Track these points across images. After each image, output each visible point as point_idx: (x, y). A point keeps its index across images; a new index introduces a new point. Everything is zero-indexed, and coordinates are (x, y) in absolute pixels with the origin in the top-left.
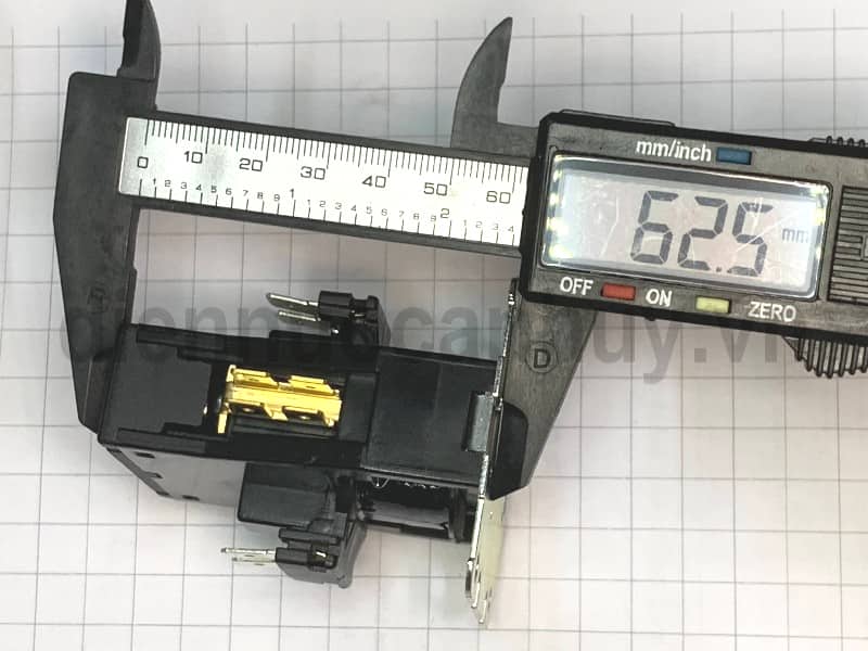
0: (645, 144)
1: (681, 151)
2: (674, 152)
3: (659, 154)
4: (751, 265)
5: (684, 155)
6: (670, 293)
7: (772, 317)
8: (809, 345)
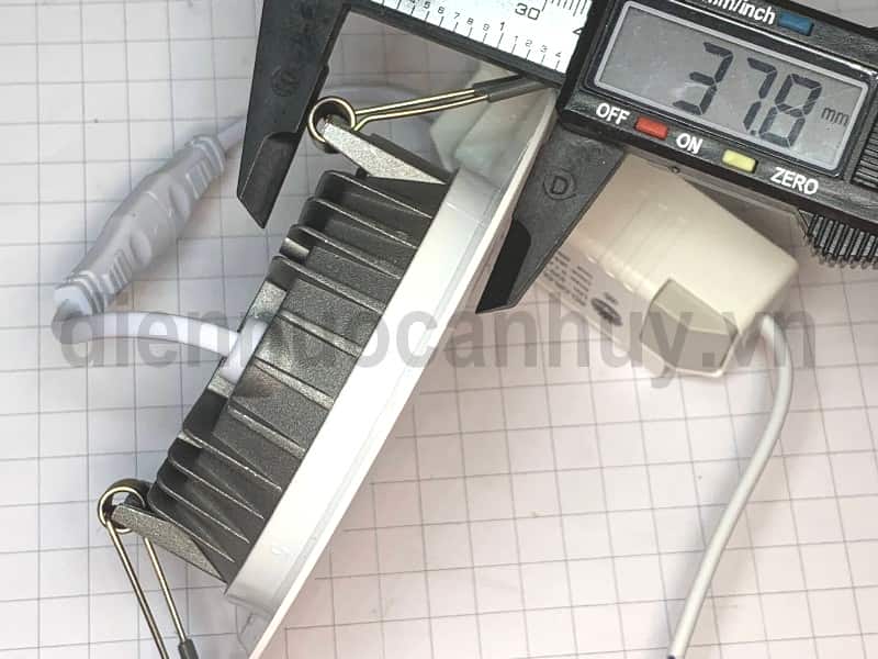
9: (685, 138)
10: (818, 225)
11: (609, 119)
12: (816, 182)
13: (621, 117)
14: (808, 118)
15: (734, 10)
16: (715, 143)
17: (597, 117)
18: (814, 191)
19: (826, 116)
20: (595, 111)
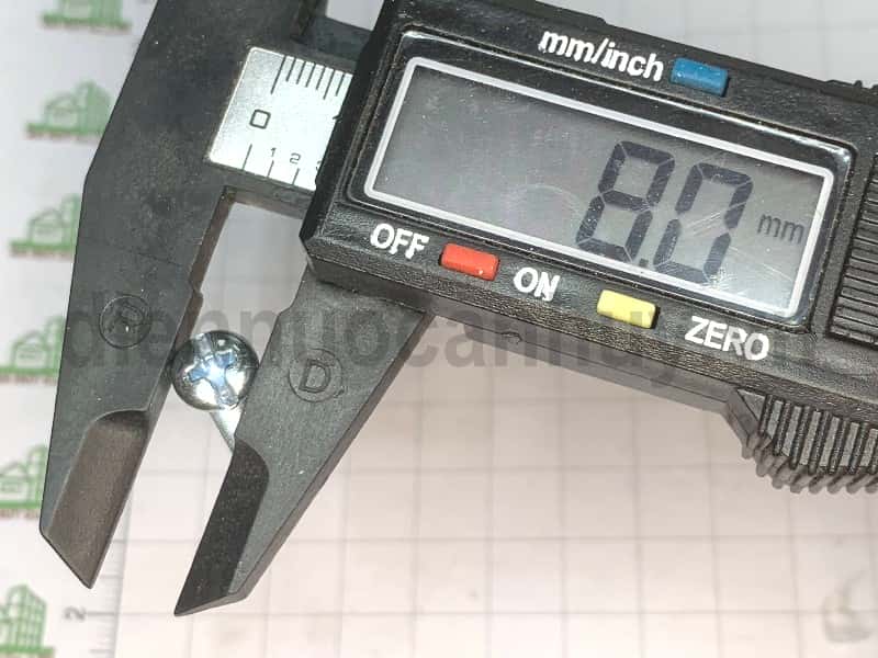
0: (556, 38)
1: (613, 58)
2: (602, 57)
3: (577, 57)
4: (699, 264)
6: (557, 278)
7: (726, 349)
8: (782, 411)
9: (531, 275)
10: (775, 416)
11: (394, 251)
12: (763, 338)
13: (415, 246)
14: (735, 234)
15: (594, 61)
16: (583, 281)
17: (373, 248)
18: (763, 355)
19: (764, 228)
20: (369, 239)
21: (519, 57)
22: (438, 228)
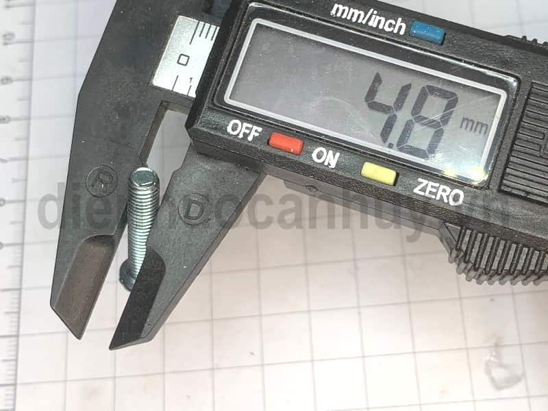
0: (341, 7)
1: (376, 20)
2: (369, 20)
3: (354, 20)
4: (424, 146)
5: (378, 25)
6: (338, 154)
7: (438, 198)
8: (471, 236)
9: (321, 151)
10: (467, 239)
11: (241, 136)
13: (253, 133)
14: (447, 129)
16: (353, 156)
17: (229, 134)
19: (464, 125)
20: (226, 129)
21: (319, 19)
22: (268, 122)
